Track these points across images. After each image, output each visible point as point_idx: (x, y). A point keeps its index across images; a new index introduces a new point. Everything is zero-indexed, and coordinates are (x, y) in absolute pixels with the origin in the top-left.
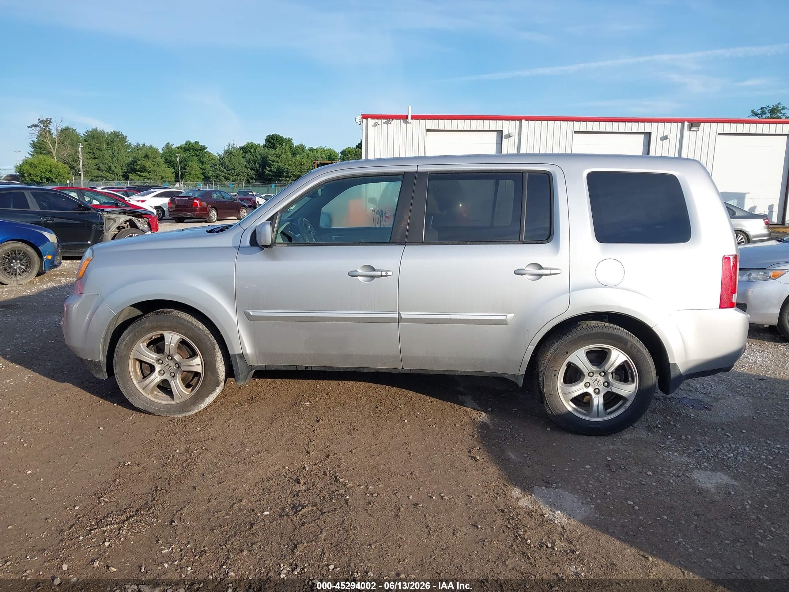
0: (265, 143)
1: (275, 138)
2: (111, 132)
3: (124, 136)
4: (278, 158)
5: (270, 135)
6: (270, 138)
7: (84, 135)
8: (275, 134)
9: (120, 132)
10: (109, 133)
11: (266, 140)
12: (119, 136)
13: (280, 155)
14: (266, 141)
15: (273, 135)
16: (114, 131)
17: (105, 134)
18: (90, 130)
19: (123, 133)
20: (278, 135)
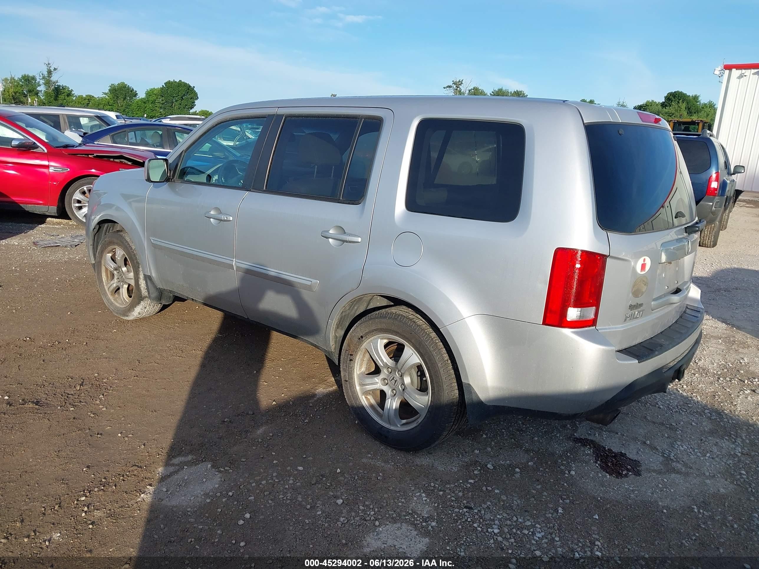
0: (664, 101)
1: (677, 96)
2: (515, 91)
3: (525, 95)
4: (671, 116)
5: (672, 93)
6: (671, 95)
7: (490, 94)
8: (678, 91)
9: (522, 91)
10: (512, 92)
11: (666, 97)
12: (520, 95)
13: (673, 114)
14: (665, 99)
15: (675, 92)
16: (517, 91)
17: (509, 93)
18: (497, 90)
19: (525, 92)
20: (681, 92)
